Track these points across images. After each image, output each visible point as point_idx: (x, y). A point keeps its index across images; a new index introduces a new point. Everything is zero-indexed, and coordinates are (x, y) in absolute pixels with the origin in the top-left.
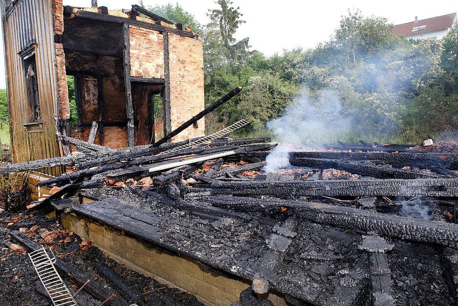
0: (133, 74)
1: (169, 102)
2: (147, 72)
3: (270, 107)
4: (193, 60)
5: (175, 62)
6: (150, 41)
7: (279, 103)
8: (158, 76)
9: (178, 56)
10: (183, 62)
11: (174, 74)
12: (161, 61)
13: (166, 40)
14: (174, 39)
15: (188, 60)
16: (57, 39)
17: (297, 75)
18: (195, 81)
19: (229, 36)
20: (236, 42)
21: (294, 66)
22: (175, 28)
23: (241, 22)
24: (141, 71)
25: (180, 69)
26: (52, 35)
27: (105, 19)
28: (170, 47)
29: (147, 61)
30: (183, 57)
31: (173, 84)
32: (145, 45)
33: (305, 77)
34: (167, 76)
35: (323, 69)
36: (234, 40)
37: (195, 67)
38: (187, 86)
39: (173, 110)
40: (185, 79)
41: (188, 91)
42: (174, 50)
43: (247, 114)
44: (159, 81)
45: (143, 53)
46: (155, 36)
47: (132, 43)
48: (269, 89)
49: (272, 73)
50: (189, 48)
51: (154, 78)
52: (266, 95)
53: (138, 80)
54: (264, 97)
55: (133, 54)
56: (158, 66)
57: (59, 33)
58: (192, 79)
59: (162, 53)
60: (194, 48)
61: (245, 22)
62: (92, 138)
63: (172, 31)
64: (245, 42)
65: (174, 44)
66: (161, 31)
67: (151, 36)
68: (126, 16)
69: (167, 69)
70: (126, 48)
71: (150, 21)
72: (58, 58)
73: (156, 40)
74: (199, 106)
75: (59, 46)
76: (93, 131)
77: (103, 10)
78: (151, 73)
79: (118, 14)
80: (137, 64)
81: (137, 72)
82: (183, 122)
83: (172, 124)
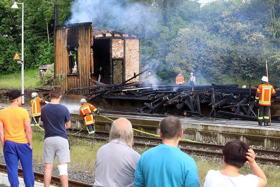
0: (113, 57)
1: (125, 67)
2: (117, 56)
3: (196, 58)
4: (135, 49)
5: (127, 50)
6: (119, 44)
7: (204, 56)
8: (121, 57)
9: (129, 48)
10: (130, 50)
11: (127, 55)
12: (122, 51)
13: (125, 42)
14: (127, 41)
15: (132, 49)
16: (91, 47)
17: (224, 28)
18: (135, 57)
21: (222, 19)
24: (115, 55)
25: (129, 53)
26: (90, 46)
27: (105, 38)
28: (126, 45)
29: (118, 51)
31: (126, 59)
32: (117, 45)
33: (231, 30)
34: (125, 56)
35: (245, 26)
37: (136, 51)
38: (132, 60)
39: (126, 70)
40: (131, 57)
41: (132, 62)
42: (127, 45)
43: (174, 65)
44: (121, 59)
45: (117, 49)
46: (120, 41)
47: (113, 45)
48: (196, 42)
50: (133, 44)
51: (119, 58)
52: (193, 48)
53: (114, 59)
55: (113, 49)
56: (121, 53)
57: (92, 45)
59: (123, 48)
60: (135, 44)
62: (99, 80)
63: (127, 38)
65: (127, 43)
66: (123, 39)
67: (119, 42)
68: (111, 35)
69: (124, 54)
70: (111, 47)
71: (119, 36)
72: (91, 54)
73: (121, 43)
74: (137, 68)
75: (92, 49)
76: (100, 78)
77: (104, 35)
78: (119, 56)
79: (108, 35)
80: (114, 53)
81: (114, 56)
82: (130, 75)
83: (126, 76)
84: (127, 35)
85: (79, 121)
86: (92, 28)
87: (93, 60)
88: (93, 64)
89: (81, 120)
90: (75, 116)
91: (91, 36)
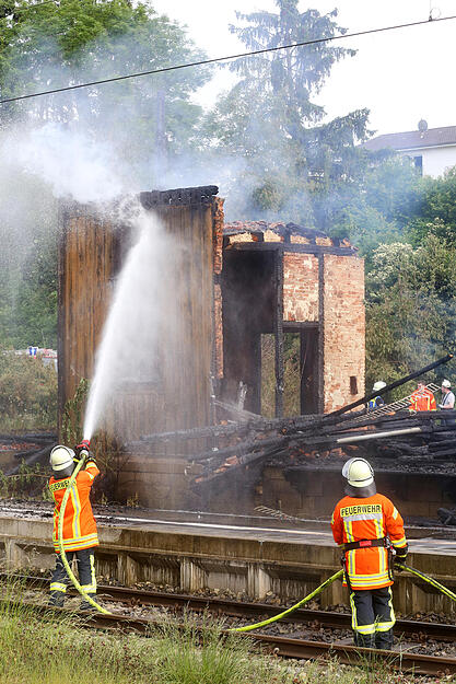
0: (286, 318)
1: (323, 355)
2: (300, 314)
4: (352, 290)
5: (330, 296)
6: (304, 270)
8: (312, 318)
9: (334, 287)
10: (340, 294)
11: (329, 313)
12: (315, 296)
13: (321, 265)
14: (330, 262)
15: (346, 291)
16: (216, 279)
18: (354, 322)
19: (302, 97)
20: (326, 120)
22: (330, 244)
23: (340, 52)
24: (294, 312)
25: (336, 306)
26: (211, 274)
27: (261, 249)
28: (326, 274)
29: (301, 298)
30: (341, 286)
31: (327, 328)
32: (299, 277)
34: (322, 317)
36: (319, 110)
37: (354, 300)
38: (344, 331)
39: (327, 367)
40: (343, 320)
41: (346, 337)
42: (330, 277)
44: (312, 325)
45: (297, 288)
46: (310, 262)
47: (286, 276)
49: (444, 230)
50: (347, 273)
51: (307, 321)
53: (289, 325)
54: (422, 308)
55: (287, 290)
56: (312, 303)
57: (218, 272)
58: (350, 319)
59: (317, 285)
60: (353, 272)
61: (353, 53)
62: (241, 402)
63: (326, 249)
64: (357, 121)
65: (330, 269)
66: (317, 252)
67: (306, 262)
68: (277, 239)
69: (322, 307)
70: (280, 282)
71: (302, 240)
72: (217, 303)
73: (311, 267)
74: (357, 360)
75: (218, 287)
76: (243, 394)
77: (258, 236)
78: (304, 315)
79: (270, 237)
80: (290, 302)
81: (290, 314)
82: (338, 385)
83: (325, 387)
84: (328, 239)
85: (266, 571)
86: (219, 208)
87: (220, 326)
88: (220, 342)
89: (273, 565)
90: (241, 546)
91: (215, 238)
